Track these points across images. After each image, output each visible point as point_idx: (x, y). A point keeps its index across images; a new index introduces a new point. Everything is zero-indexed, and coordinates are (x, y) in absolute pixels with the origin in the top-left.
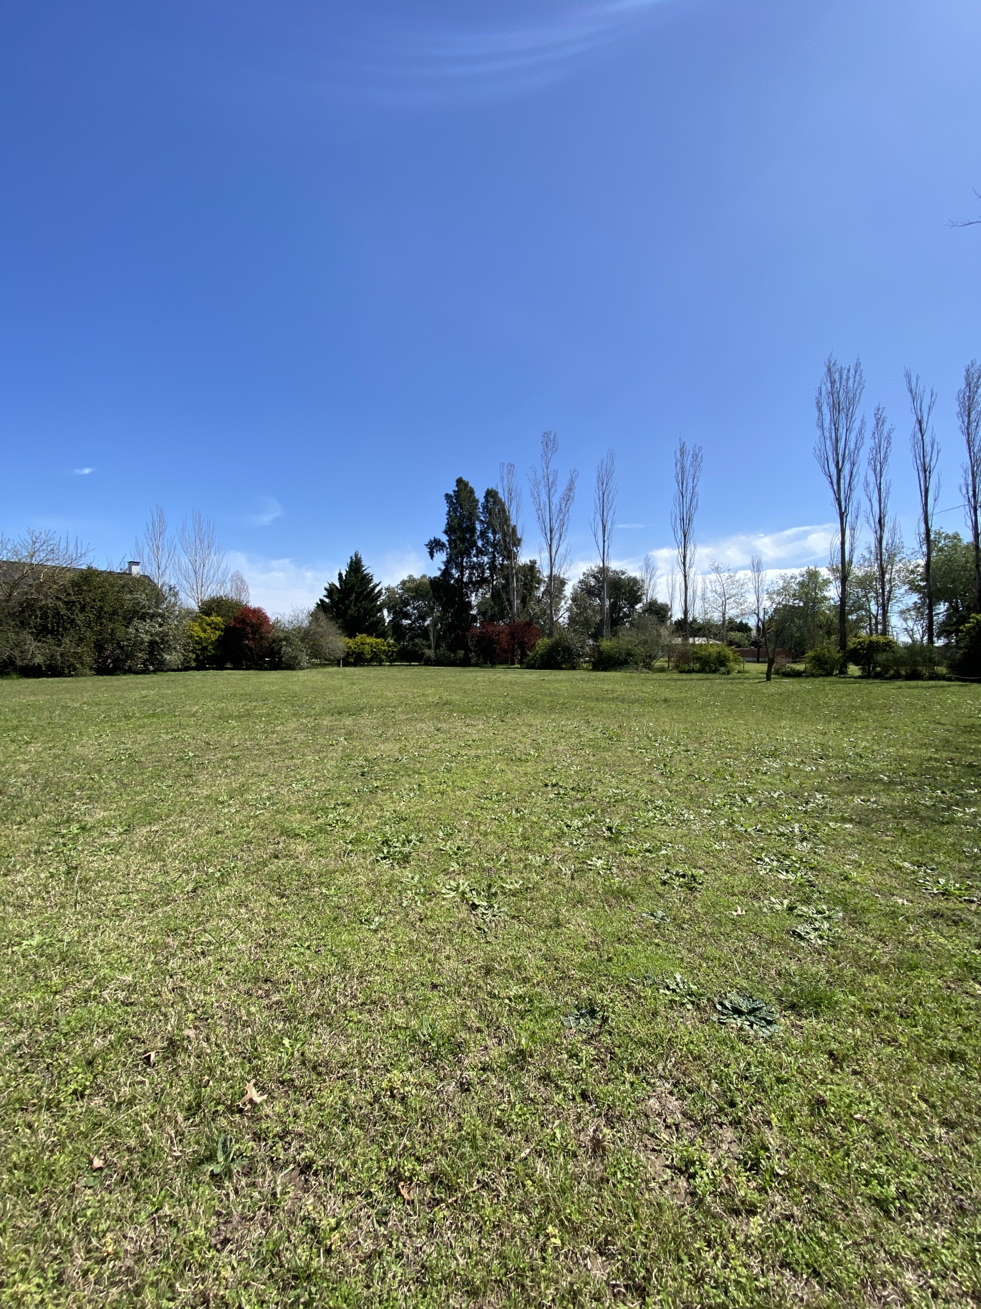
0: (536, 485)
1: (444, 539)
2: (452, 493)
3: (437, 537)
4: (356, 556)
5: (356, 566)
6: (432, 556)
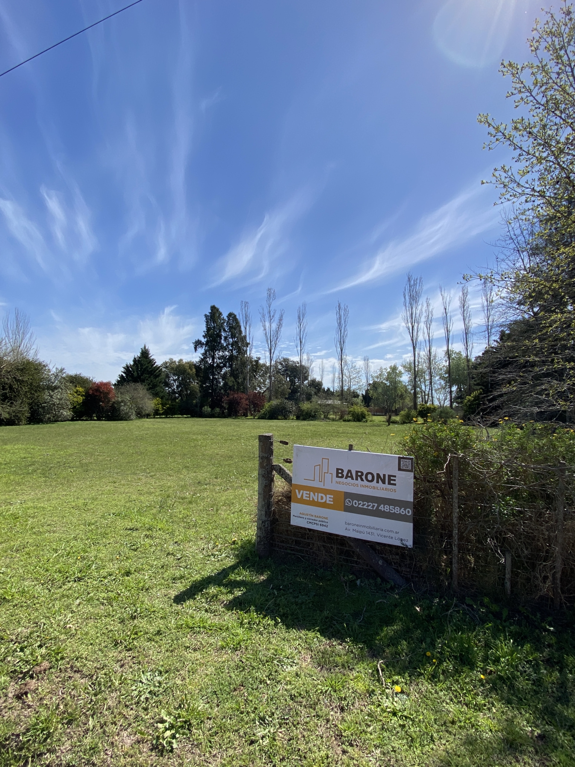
0: (263, 316)
1: (204, 340)
2: (208, 314)
3: (200, 339)
4: (145, 347)
5: (145, 353)
6: (196, 350)
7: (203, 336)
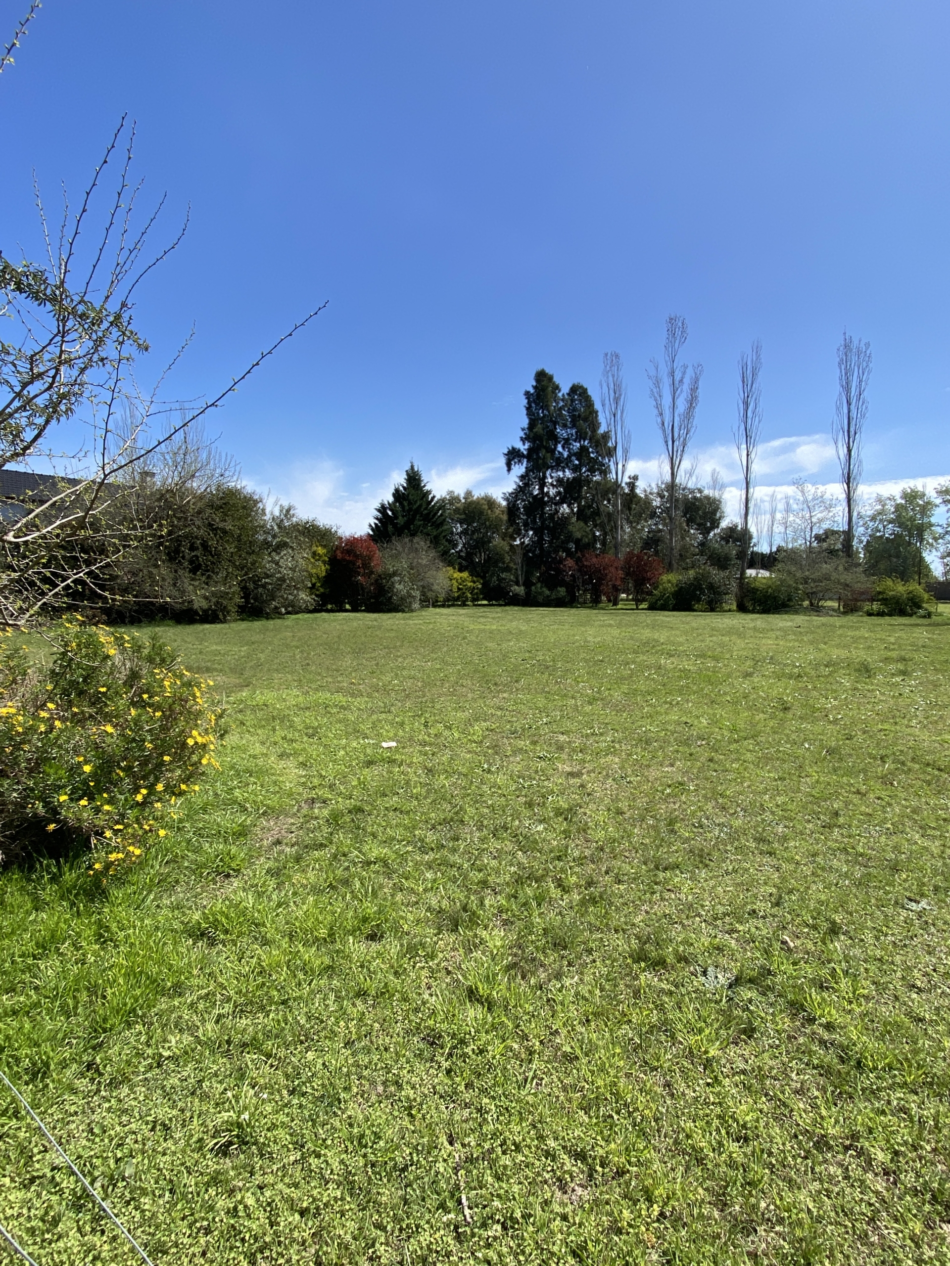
0: (657, 383)
1: (523, 448)
2: (532, 391)
3: (516, 446)
4: (412, 467)
5: (414, 479)
6: (509, 470)
7: (522, 439)
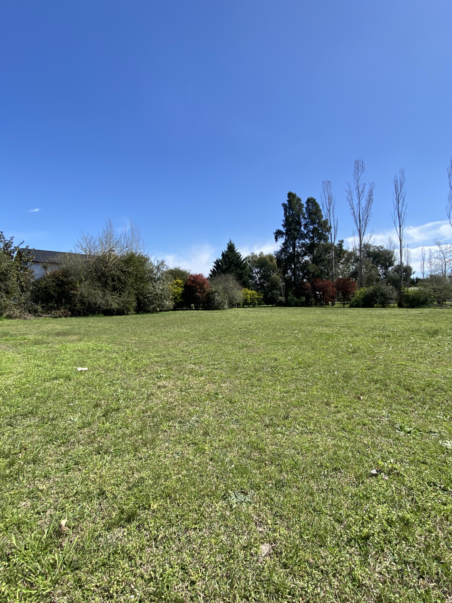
1: (283, 230)
3: (280, 229)
4: (230, 242)
5: (231, 248)
6: (276, 240)
7: (283, 225)
